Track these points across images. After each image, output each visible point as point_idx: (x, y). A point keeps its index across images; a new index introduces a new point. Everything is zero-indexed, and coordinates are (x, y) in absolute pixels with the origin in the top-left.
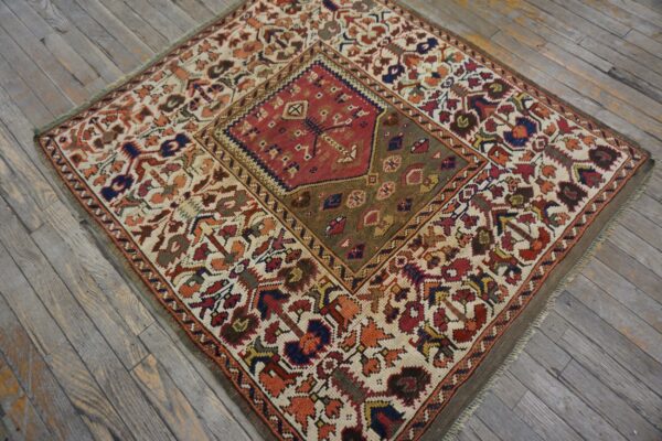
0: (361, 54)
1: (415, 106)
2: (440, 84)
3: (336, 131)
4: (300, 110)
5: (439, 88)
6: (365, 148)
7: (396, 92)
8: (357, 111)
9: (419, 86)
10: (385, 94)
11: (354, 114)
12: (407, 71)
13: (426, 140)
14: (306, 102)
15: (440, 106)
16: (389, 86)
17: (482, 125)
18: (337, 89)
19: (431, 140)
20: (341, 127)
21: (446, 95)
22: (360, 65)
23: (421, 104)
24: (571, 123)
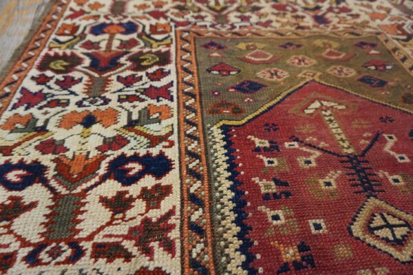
0: (143, 261)
1: (174, 105)
2: (103, 108)
3: (322, 144)
4: (378, 221)
5: (114, 104)
6: (293, 103)
7: (174, 138)
8: (265, 151)
9: (131, 125)
10: (193, 146)
11: (273, 150)
12: (113, 154)
13: (209, 71)
14: (357, 229)
15: (147, 86)
16: (172, 154)
17: (135, 50)
18: (270, 213)
19: (204, 67)
20: (310, 145)
21: (120, 91)
22: (174, 234)
23: (165, 102)
24: (68, 13)
